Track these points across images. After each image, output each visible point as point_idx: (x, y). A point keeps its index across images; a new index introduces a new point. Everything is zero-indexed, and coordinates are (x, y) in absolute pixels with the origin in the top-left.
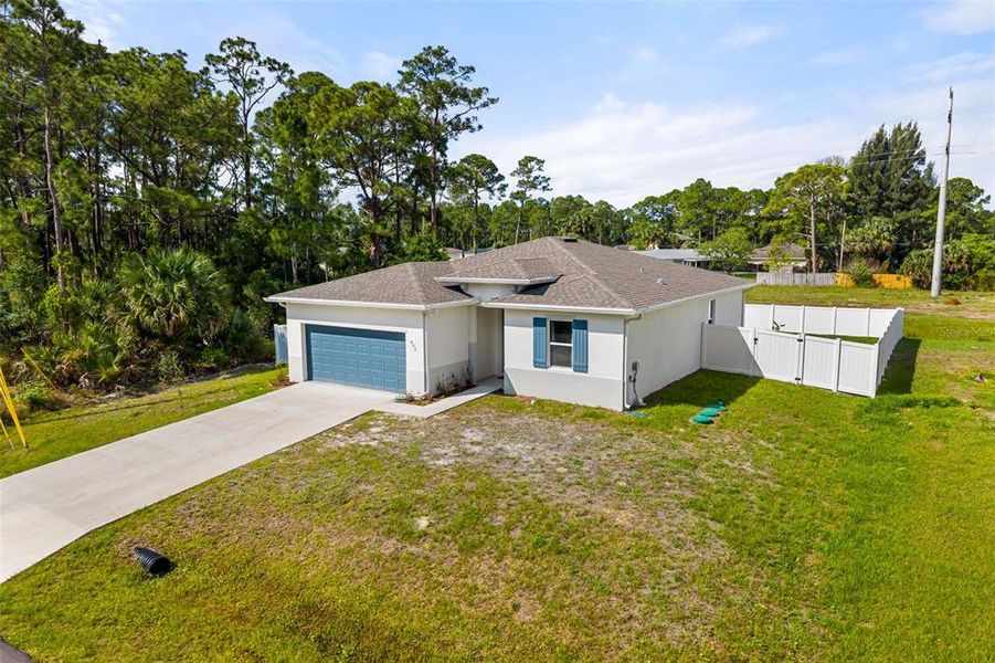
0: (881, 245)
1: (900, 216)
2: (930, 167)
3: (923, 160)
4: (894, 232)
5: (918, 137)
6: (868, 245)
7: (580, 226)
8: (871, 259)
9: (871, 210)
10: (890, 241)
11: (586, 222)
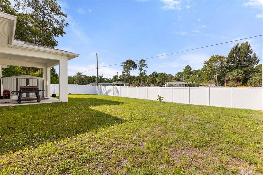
0: (239, 77)
1: (246, 69)
2: (255, 54)
3: (252, 52)
4: (244, 74)
5: (249, 45)
6: (235, 77)
7: (154, 75)
8: (236, 81)
9: (235, 68)
10: (242, 76)
11: (155, 74)
